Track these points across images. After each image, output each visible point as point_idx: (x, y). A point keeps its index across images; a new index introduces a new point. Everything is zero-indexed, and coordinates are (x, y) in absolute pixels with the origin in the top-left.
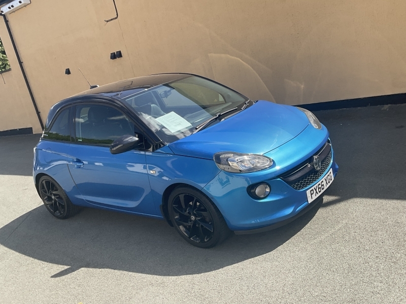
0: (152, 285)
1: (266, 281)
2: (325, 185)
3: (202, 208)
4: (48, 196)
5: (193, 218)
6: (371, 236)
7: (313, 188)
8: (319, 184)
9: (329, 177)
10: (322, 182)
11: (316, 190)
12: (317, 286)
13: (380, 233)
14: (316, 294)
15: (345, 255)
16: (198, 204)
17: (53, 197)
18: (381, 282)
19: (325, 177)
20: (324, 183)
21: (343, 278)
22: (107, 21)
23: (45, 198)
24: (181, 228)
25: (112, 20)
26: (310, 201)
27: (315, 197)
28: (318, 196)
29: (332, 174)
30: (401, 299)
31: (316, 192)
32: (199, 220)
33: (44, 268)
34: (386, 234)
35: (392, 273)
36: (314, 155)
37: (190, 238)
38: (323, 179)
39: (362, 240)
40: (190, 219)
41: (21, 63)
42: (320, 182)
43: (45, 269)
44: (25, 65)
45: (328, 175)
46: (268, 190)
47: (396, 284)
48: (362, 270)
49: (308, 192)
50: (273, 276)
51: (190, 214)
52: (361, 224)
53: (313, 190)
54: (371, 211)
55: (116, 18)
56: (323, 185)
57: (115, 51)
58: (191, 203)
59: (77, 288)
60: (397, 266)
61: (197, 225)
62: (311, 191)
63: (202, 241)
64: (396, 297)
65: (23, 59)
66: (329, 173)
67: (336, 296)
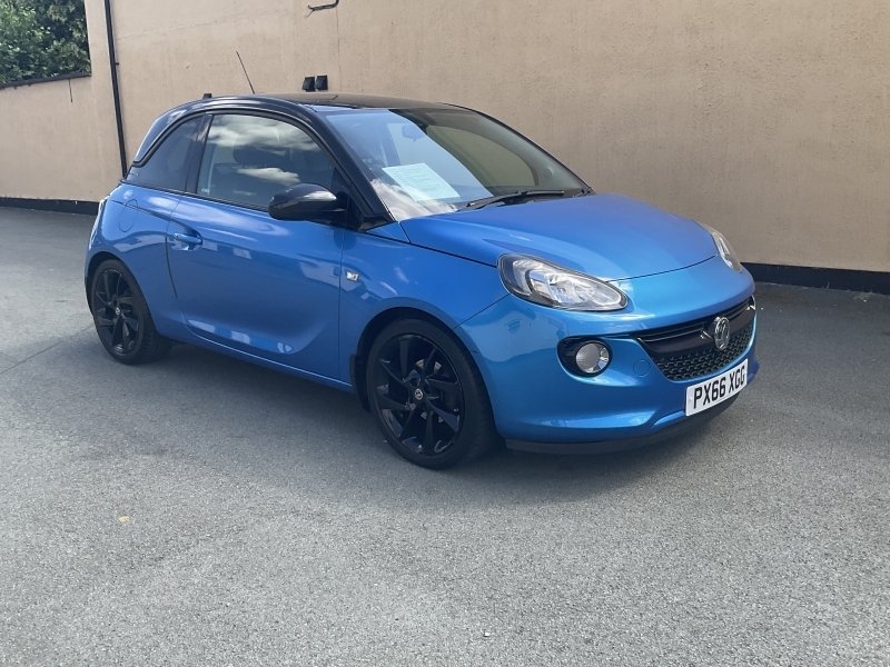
0: (296, 513)
1: (561, 553)
2: (727, 388)
3: (446, 375)
4: (107, 307)
5: (419, 394)
6: (815, 513)
7: (702, 385)
8: (716, 382)
9: (739, 374)
10: (724, 379)
11: (707, 392)
12: (680, 585)
13: (836, 511)
14: (676, 599)
15: (751, 538)
16: (438, 366)
17: (118, 311)
18: (834, 604)
19: (731, 371)
20: (727, 383)
21: (742, 580)
22: (314, 9)
23: (99, 311)
24: (387, 413)
25: (324, 7)
26: (690, 411)
27: (701, 407)
28: (708, 406)
29: (745, 372)
30: (880, 647)
31: (707, 397)
32: (431, 401)
33: (61, 440)
34: (850, 516)
35: (859, 591)
36: (718, 315)
37: (401, 439)
38: (727, 375)
39: (794, 518)
40: (412, 396)
41: (114, 64)
42: (719, 378)
43: (62, 444)
44: (123, 70)
45: (738, 371)
46: (604, 360)
47: (868, 614)
48: (790, 573)
49: (690, 391)
50: (577, 546)
51: (415, 385)
52: (794, 488)
53: (700, 389)
54: (819, 468)
55: (333, 6)
56: (724, 387)
57: (316, 74)
58: (420, 363)
59: (124, 489)
60: (873, 579)
61: (424, 415)
62: (697, 390)
63: (428, 450)
64: (866, 639)
65: (121, 58)
66: (740, 367)
67: (722, 611)
